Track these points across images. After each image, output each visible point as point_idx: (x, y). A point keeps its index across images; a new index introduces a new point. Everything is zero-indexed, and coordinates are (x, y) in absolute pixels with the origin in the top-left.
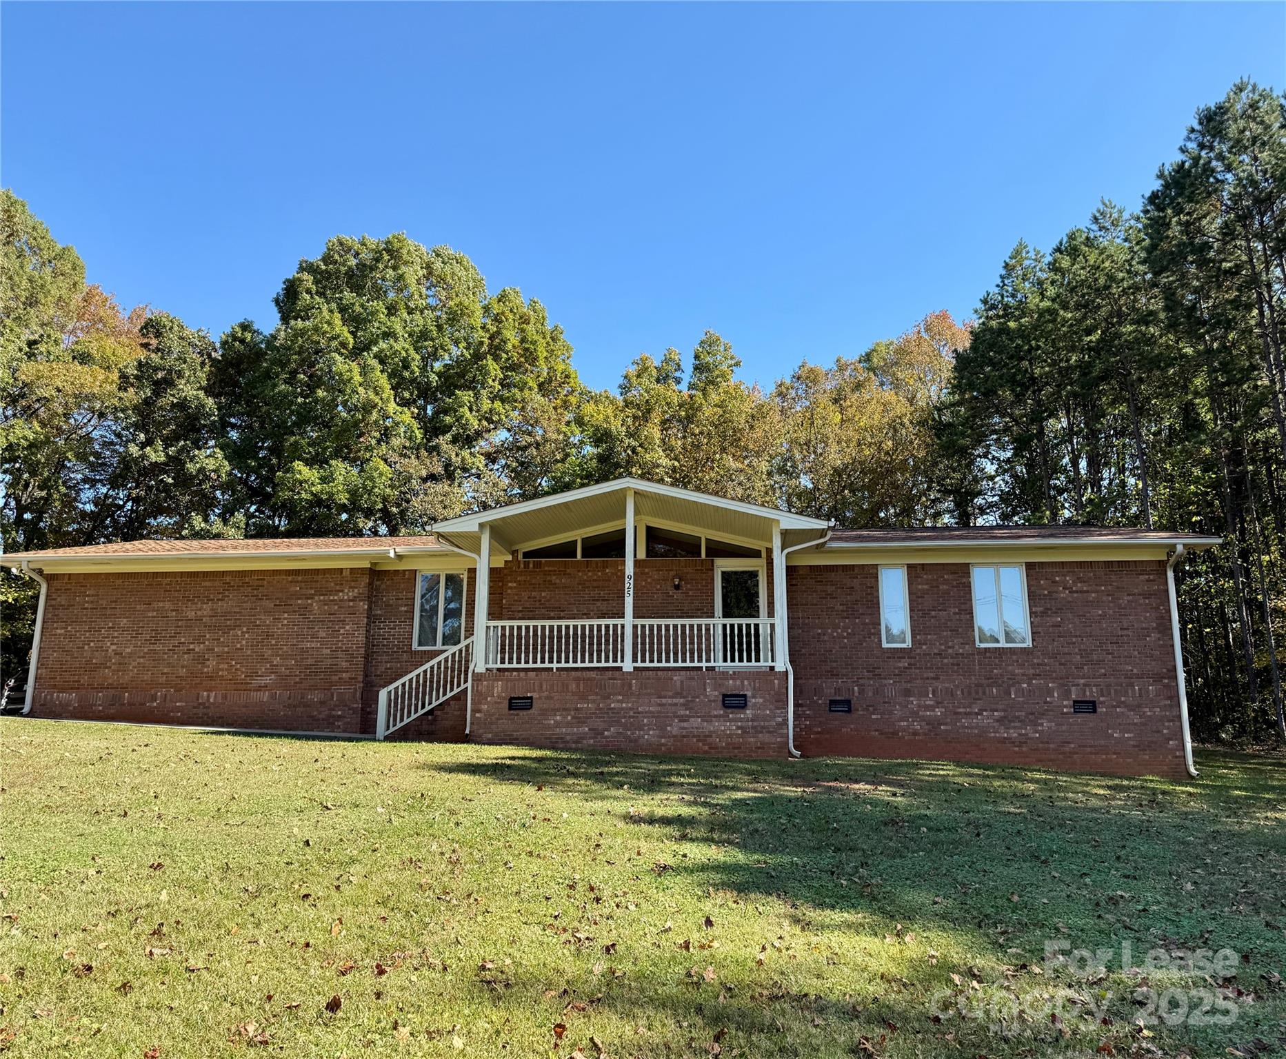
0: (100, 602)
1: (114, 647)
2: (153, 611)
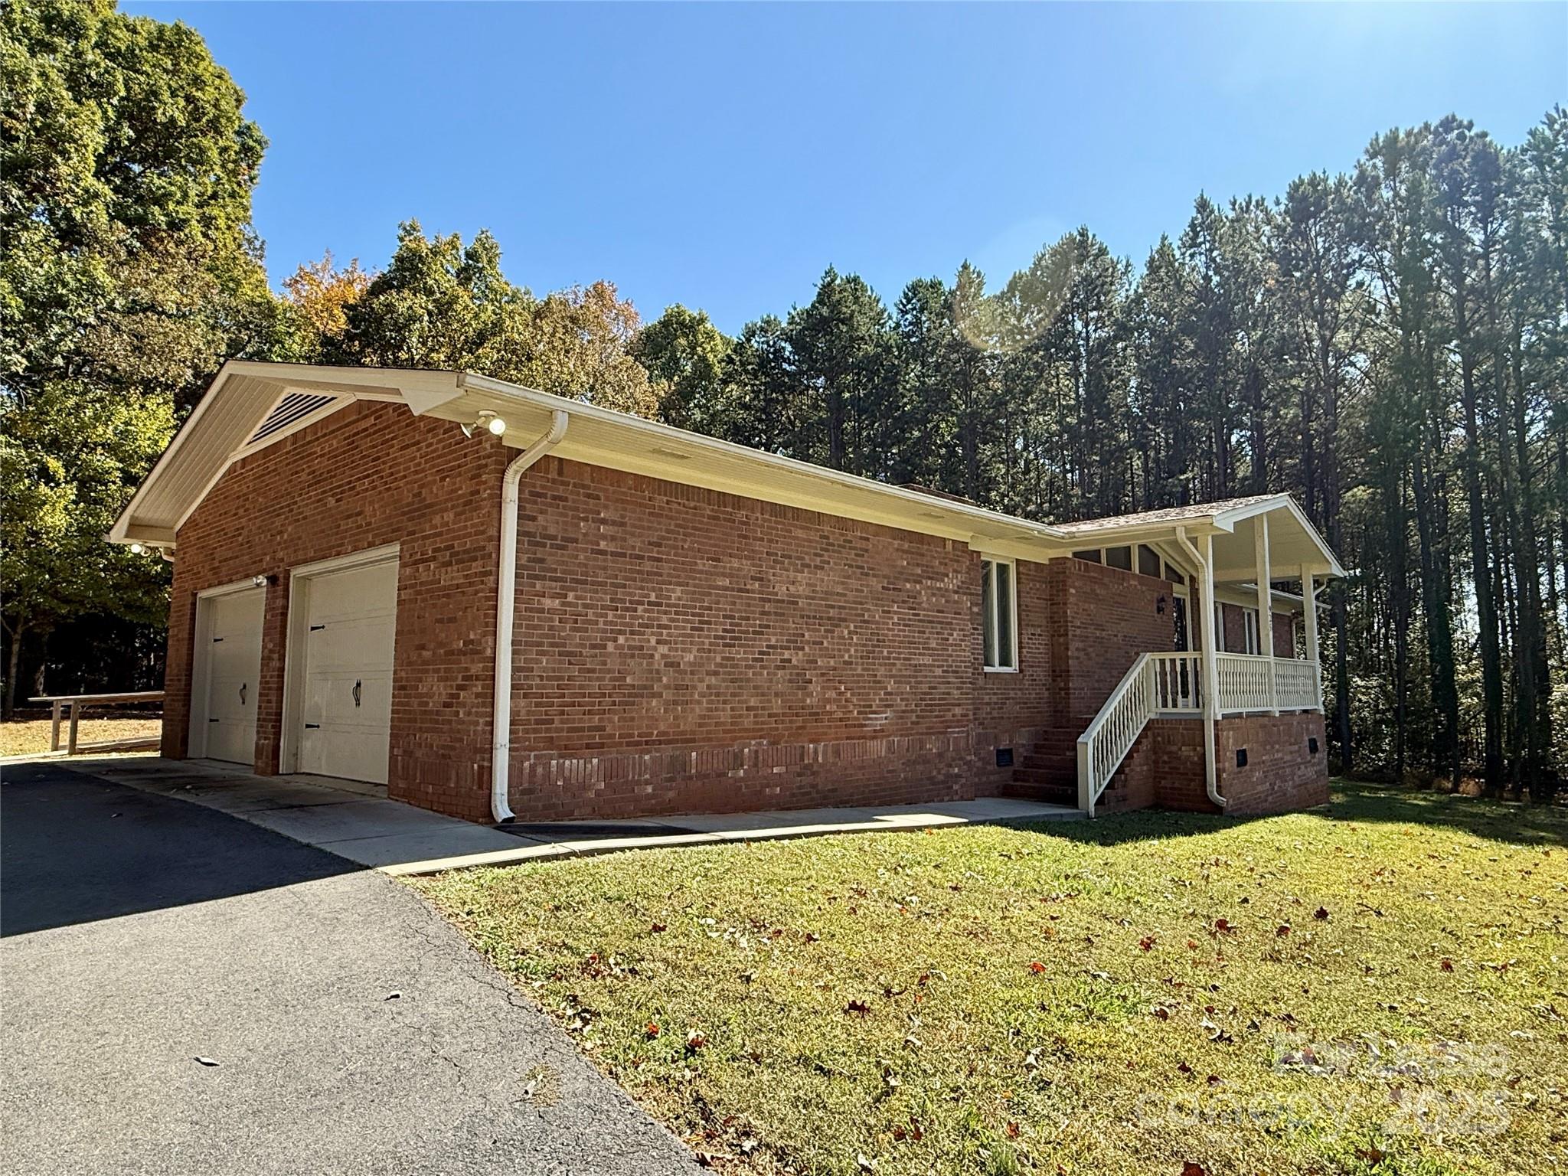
0: (631, 541)
1: (663, 649)
2: (724, 575)
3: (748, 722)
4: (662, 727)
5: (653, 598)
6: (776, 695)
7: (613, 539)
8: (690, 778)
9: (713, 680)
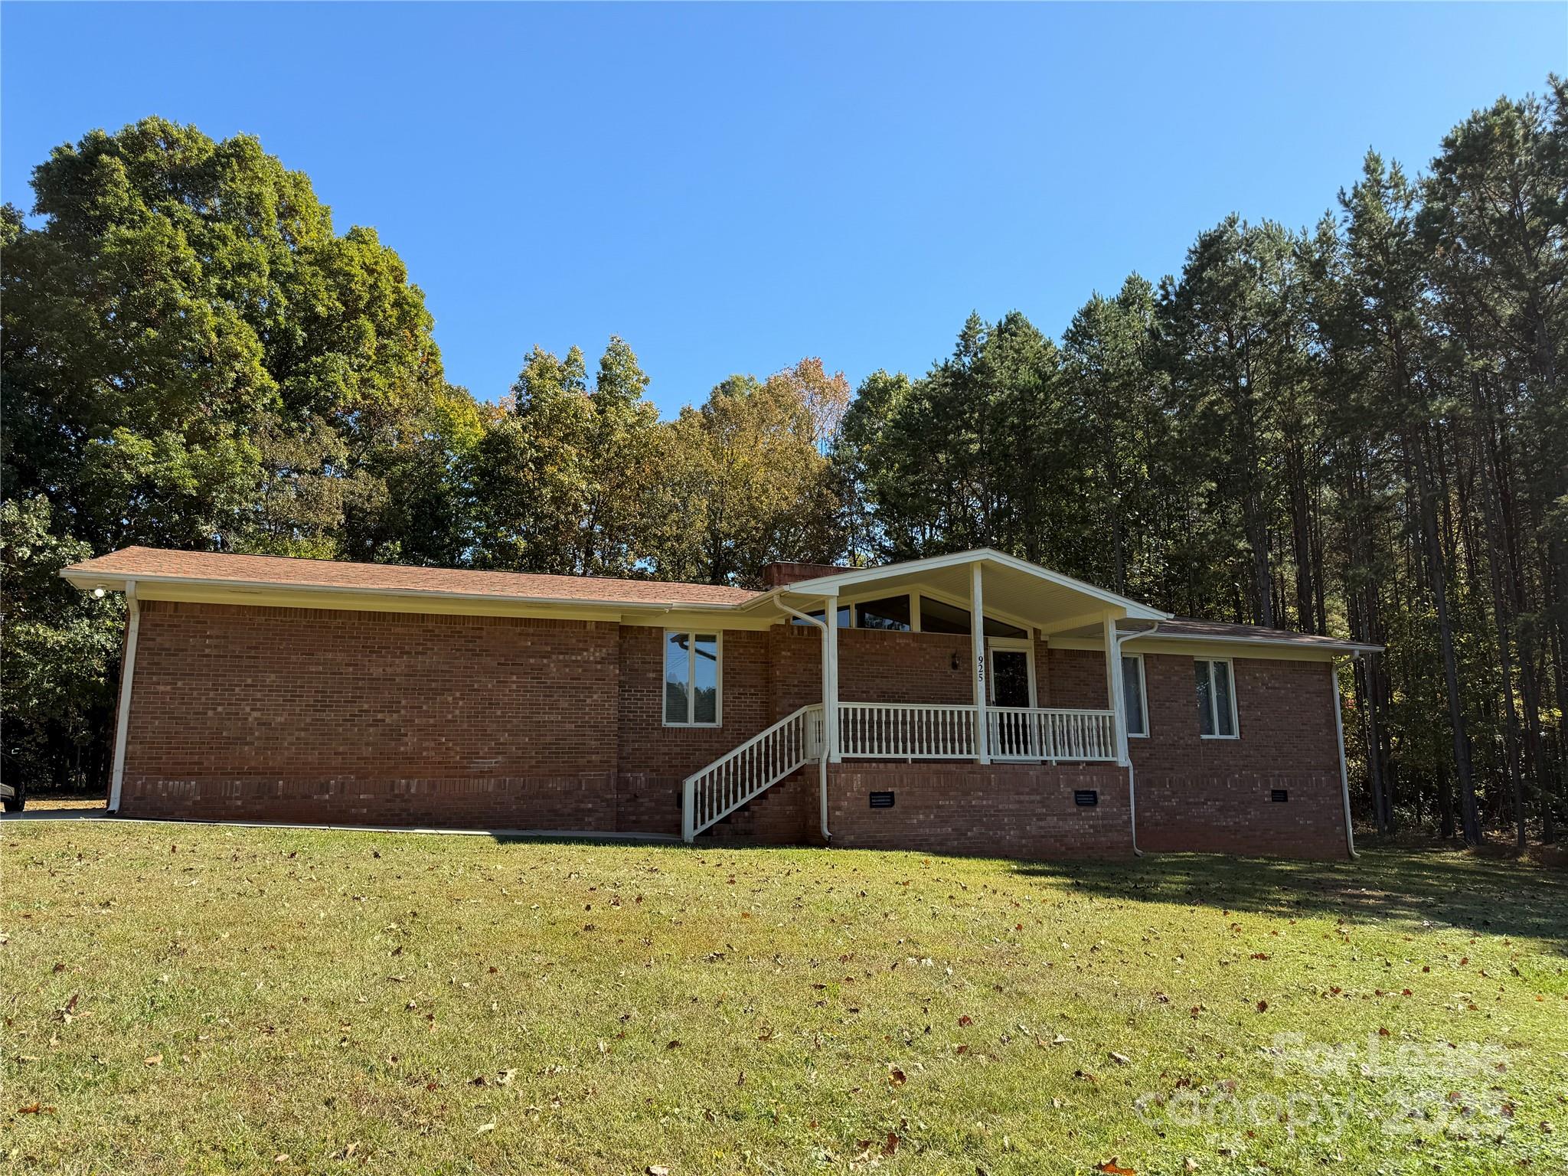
0: (230, 647)
1: (256, 714)
2: (317, 664)
3: (337, 762)
4: (253, 764)
5: (249, 681)
6: (367, 744)
7: (216, 647)
8: (277, 797)
9: (303, 734)
